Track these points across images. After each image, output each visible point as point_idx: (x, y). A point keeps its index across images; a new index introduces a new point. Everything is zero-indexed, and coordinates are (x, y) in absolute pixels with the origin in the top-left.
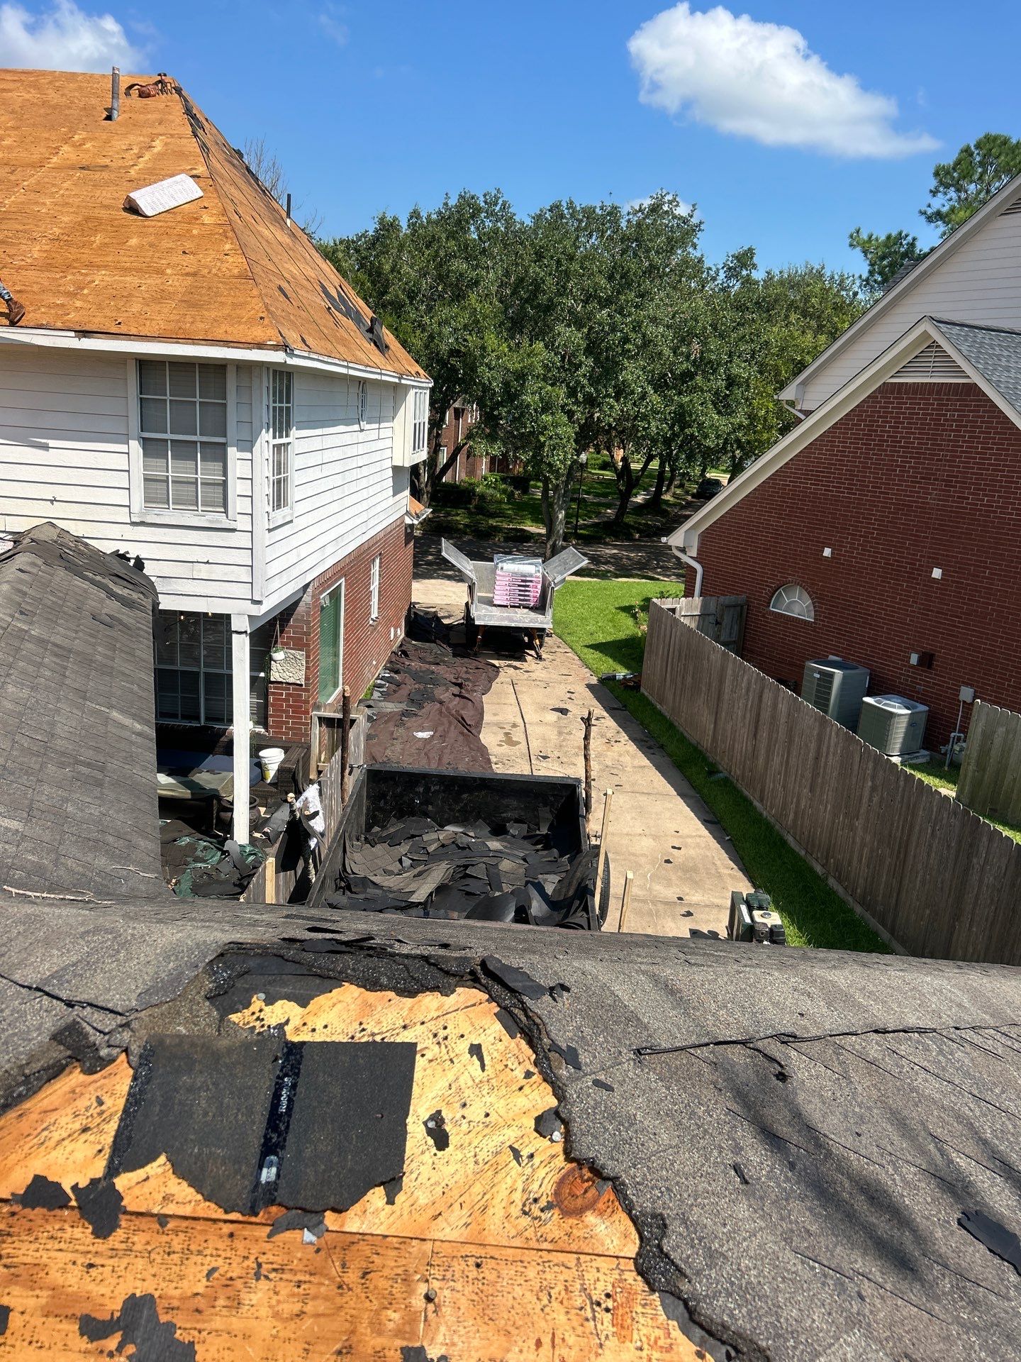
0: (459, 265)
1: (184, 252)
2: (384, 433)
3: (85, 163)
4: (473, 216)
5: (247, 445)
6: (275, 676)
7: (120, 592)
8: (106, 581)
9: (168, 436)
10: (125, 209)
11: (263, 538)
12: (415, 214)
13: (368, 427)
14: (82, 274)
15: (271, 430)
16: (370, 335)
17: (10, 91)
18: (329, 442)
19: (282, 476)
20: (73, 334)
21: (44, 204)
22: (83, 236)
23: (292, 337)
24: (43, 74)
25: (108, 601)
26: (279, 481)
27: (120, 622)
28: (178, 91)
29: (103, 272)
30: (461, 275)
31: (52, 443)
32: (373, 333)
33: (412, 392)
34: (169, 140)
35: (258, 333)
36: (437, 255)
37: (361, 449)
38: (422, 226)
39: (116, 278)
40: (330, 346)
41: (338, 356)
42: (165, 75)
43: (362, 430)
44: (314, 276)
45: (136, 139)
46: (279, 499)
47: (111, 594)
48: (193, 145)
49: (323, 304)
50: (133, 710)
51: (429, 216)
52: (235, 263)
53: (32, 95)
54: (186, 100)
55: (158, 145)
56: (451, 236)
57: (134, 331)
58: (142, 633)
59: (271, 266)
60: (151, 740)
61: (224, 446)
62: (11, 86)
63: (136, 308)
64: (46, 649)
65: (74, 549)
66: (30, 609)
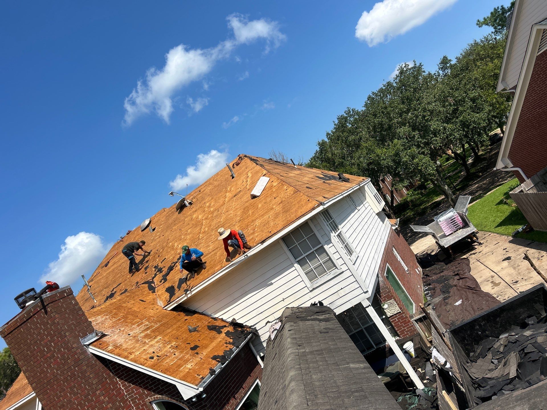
0: (351, 138)
1: (275, 198)
2: (366, 205)
3: (234, 194)
4: (346, 121)
5: (329, 241)
6: (389, 315)
7: (322, 318)
8: (315, 317)
9: (304, 255)
10: (252, 199)
11: (353, 268)
12: (328, 134)
13: (360, 208)
14: (252, 225)
15: (333, 231)
16: (341, 180)
17: (205, 190)
18: (352, 221)
19: (346, 243)
20: (260, 244)
21: (231, 213)
22: (246, 214)
23: (321, 199)
24: (210, 179)
25: (321, 324)
26: (346, 246)
27: (329, 328)
28: (246, 156)
29: (257, 220)
30: (354, 140)
31: (273, 281)
32: (341, 178)
33: (366, 186)
34: (252, 171)
35: (310, 206)
36: (343, 140)
37: (363, 216)
38: (332, 136)
39: (262, 219)
40: (332, 193)
41: (337, 194)
42: (240, 155)
43: (359, 210)
44: (313, 176)
45: (243, 178)
46: (350, 252)
47: (320, 320)
48: (258, 167)
49: (321, 182)
50: (356, 360)
51: (332, 131)
52: (290, 190)
53: (211, 187)
54: (249, 157)
55: (250, 175)
56: (343, 132)
57: (276, 231)
58: (338, 328)
59: (300, 183)
60: (369, 368)
61: (322, 247)
62: (204, 188)
63: (272, 224)
64: (315, 354)
65: (299, 312)
66: (301, 343)
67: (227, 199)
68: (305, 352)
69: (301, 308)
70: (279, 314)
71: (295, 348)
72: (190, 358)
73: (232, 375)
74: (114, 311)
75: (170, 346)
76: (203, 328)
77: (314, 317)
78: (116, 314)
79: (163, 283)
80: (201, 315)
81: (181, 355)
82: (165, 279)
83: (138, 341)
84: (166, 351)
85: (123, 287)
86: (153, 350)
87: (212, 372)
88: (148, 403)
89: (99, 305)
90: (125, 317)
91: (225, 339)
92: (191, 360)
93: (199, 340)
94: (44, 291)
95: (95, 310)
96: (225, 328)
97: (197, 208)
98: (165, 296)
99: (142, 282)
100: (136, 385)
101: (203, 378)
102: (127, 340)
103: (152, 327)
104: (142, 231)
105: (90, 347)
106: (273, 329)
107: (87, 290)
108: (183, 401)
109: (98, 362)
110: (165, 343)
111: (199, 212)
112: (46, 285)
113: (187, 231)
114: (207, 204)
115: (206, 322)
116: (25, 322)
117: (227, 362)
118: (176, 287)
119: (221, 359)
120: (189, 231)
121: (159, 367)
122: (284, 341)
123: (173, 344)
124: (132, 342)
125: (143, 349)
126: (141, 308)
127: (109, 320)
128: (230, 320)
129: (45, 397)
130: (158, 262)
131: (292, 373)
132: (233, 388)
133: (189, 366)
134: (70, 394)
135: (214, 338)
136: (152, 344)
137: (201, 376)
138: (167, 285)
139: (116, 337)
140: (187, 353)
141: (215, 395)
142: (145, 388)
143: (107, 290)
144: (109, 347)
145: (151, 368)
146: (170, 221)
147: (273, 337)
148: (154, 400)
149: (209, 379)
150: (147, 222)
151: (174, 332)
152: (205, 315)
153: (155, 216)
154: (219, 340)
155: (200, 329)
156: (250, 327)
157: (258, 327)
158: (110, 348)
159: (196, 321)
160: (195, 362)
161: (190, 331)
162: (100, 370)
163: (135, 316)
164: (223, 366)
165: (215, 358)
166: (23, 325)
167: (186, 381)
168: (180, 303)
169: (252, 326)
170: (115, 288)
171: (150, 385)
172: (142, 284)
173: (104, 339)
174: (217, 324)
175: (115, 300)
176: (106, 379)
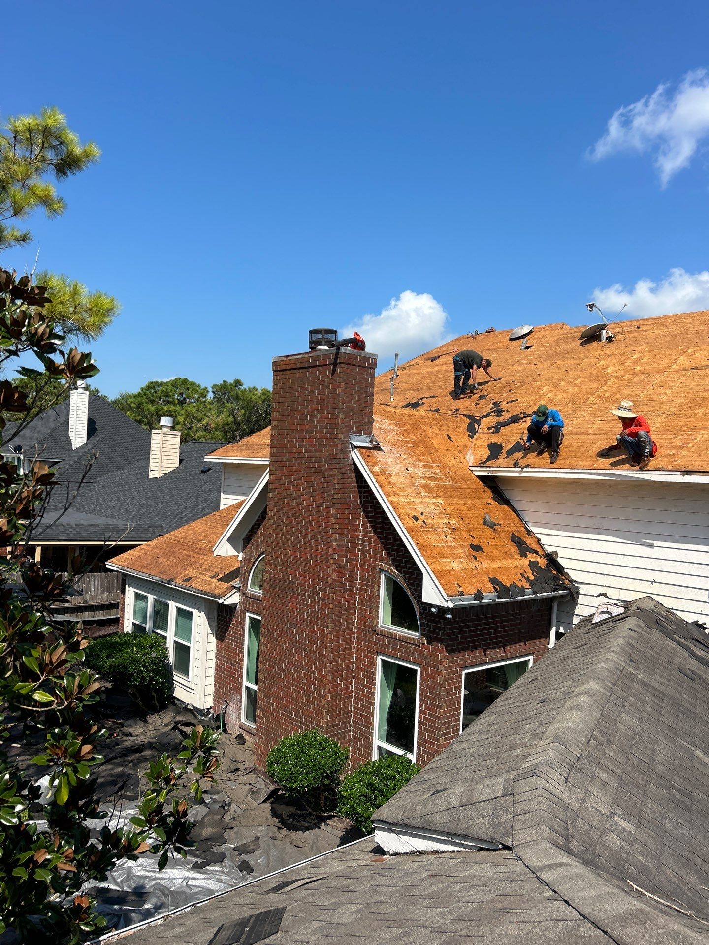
7: (699, 653)
8: (688, 643)
14: (688, 434)
17: (648, 330)
20: (679, 473)
21: (665, 394)
22: (690, 410)
25: (690, 659)
27: (700, 677)
29: (703, 432)
31: (656, 543)
47: (693, 654)
64: (648, 690)
65: (665, 617)
66: (637, 658)
67: (674, 366)
68: (635, 675)
69: (674, 614)
70: (630, 597)
71: (623, 658)
72: (462, 555)
73: (502, 621)
74: (408, 426)
75: (447, 521)
76: (504, 531)
77: (686, 643)
78: (408, 432)
79: (492, 433)
80: (513, 513)
81: (453, 544)
82: (497, 428)
83: (412, 485)
84: (438, 524)
85: (435, 403)
86: (423, 511)
87: (479, 596)
88: (377, 568)
89: (395, 407)
90: (416, 444)
91: (525, 569)
92: (462, 560)
93: (488, 543)
94: (345, 343)
95: (387, 409)
96: (534, 555)
97: (616, 352)
98: (483, 453)
99: (464, 413)
100: (378, 537)
101: (462, 593)
102: (401, 474)
103: (440, 480)
104: (511, 339)
105: (356, 450)
106: (605, 610)
107: (390, 377)
108: (419, 600)
109: (353, 476)
110: (443, 513)
111: (614, 360)
112: (352, 336)
113: (575, 379)
114: (636, 356)
115: (513, 526)
116: (305, 368)
117: (508, 600)
118: (505, 450)
119: (503, 591)
120: (579, 380)
121: (418, 536)
122: (612, 638)
123: (453, 522)
124: (405, 482)
125: (413, 499)
126: (442, 447)
127: (395, 434)
128: (550, 549)
129: (278, 473)
130: (503, 398)
131: (594, 685)
132: (492, 638)
133: (454, 565)
134: (304, 489)
135: (511, 556)
136: (427, 501)
137: (461, 590)
138: (496, 439)
139: (391, 460)
140: (462, 547)
141: (463, 627)
142: (386, 549)
143: (414, 393)
144: (375, 467)
145: (407, 531)
146: (560, 349)
147: (596, 619)
148: (387, 572)
149: (468, 601)
150: (525, 330)
151: (464, 508)
152: (519, 516)
153: (543, 328)
154: (517, 564)
155: (499, 530)
156: (572, 581)
157: (583, 589)
158: (377, 469)
159: (502, 515)
160: (466, 566)
161: (485, 522)
162: (350, 486)
163: (428, 451)
164: (497, 600)
165: (494, 581)
166: (301, 371)
167: (439, 580)
168: (497, 477)
169: (575, 581)
170: (426, 398)
171: (394, 550)
172: (464, 415)
173: (376, 453)
174: (528, 541)
175: (417, 413)
176: (350, 502)
